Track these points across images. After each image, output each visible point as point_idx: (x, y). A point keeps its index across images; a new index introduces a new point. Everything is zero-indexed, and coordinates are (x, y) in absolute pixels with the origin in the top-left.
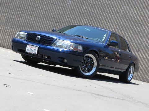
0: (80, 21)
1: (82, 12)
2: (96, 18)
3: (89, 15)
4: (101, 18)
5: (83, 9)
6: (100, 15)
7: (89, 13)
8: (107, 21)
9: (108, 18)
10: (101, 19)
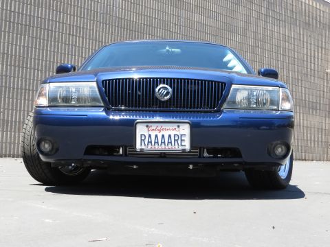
0: (12, 44)
1: (12, 20)
2: (48, 30)
3: (29, 26)
4: (59, 28)
5: (14, 12)
6: (56, 21)
7: (30, 19)
8: (73, 35)
9: (73, 28)
10: (59, 32)
